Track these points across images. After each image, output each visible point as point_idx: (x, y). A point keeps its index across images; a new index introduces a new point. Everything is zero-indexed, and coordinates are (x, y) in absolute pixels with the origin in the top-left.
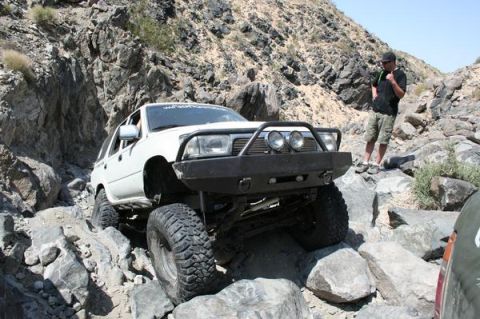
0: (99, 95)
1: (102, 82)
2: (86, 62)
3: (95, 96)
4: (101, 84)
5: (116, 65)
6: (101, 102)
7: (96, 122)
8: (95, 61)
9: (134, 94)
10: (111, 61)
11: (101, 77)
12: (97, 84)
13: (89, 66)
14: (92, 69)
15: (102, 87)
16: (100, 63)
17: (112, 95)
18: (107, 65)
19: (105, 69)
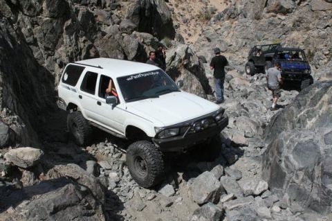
0: (36, 55)
1: (35, 40)
2: (10, 22)
3: (31, 57)
4: (35, 42)
5: (45, 17)
6: (40, 62)
7: (43, 85)
8: (19, 18)
9: (77, 45)
10: (38, 14)
11: (33, 34)
12: (30, 43)
13: (15, 26)
14: (19, 29)
15: (37, 45)
16: (26, 19)
17: (50, 50)
18: (35, 19)
19: (34, 24)
